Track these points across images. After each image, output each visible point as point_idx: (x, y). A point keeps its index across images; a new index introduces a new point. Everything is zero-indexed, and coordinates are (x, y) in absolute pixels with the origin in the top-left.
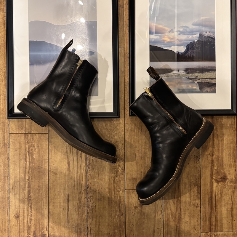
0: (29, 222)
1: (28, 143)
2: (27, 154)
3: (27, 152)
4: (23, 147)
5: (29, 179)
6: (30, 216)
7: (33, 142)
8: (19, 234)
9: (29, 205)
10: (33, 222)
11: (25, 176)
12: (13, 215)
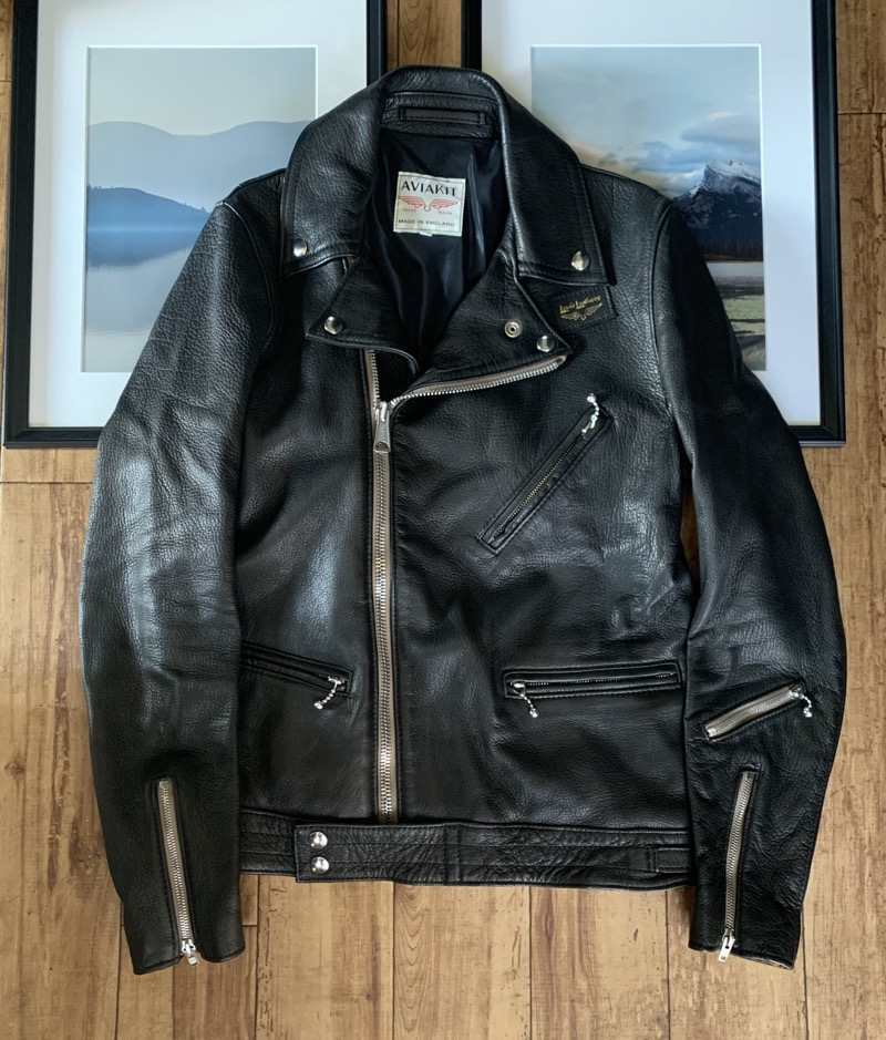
0: (57, 789)
1: (64, 515)
2: (59, 552)
3: (59, 547)
4: (47, 530)
5: (60, 640)
6: (61, 768)
7: (80, 511)
8: (23, 831)
9: (61, 729)
10: (70, 788)
11: (49, 628)
12: (4, 763)
